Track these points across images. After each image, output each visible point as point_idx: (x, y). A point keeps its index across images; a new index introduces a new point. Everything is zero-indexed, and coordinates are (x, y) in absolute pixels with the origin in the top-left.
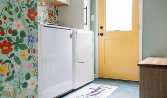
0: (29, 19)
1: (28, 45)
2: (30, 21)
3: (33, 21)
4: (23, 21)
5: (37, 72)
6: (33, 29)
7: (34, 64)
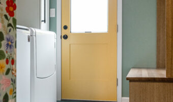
0: (7, 14)
1: (7, 52)
2: (9, 17)
3: (12, 18)
4: (1, 18)
5: (15, 93)
6: (12, 29)
7: (12, 80)
